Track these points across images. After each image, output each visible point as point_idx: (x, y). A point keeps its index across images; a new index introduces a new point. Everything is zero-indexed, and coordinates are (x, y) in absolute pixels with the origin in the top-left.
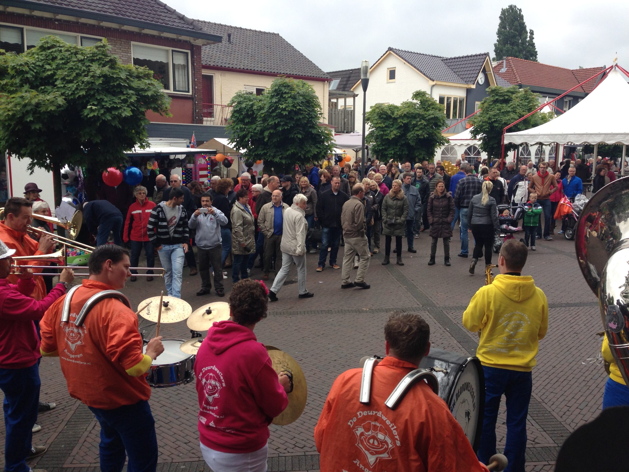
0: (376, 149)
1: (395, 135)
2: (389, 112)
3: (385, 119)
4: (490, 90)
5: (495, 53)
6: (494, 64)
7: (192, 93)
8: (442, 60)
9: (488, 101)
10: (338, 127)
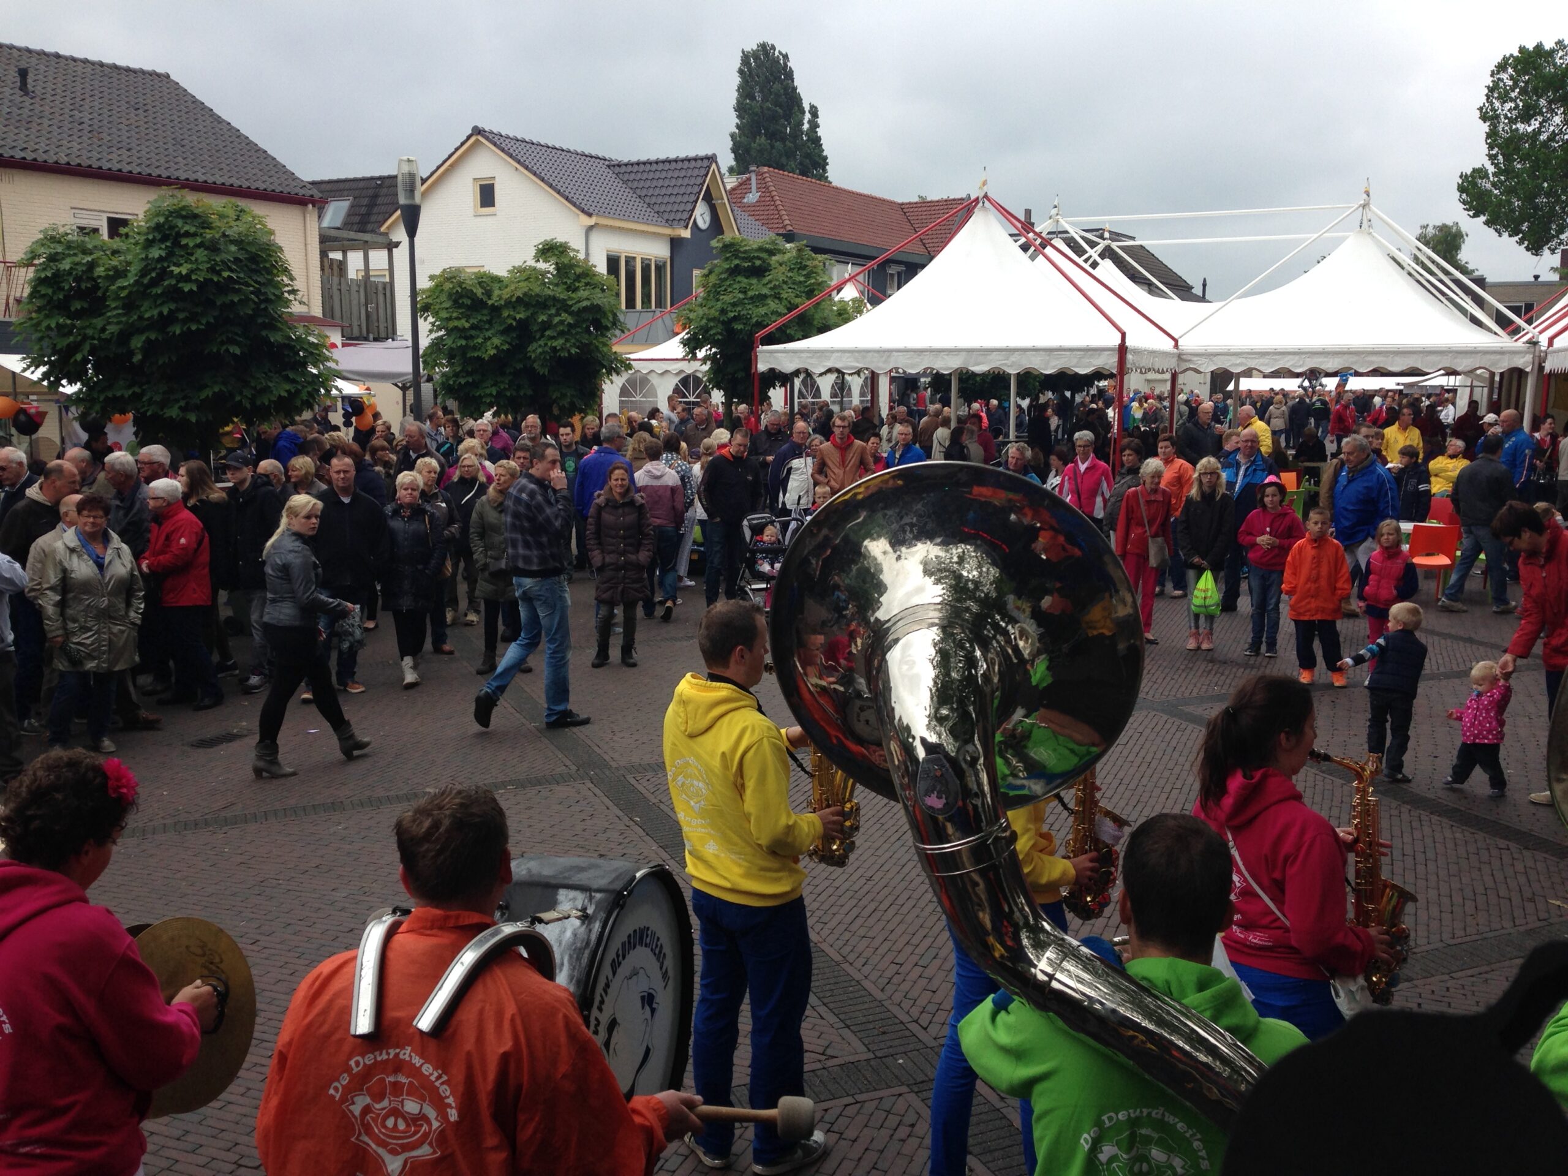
0: (451, 382)
1: (497, 347)
2: (479, 292)
3: (468, 308)
4: (720, 245)
5: (733, 155)
6: (731, 182)
8: (609, 166)
9: (717, 270)
10: (351, 325)
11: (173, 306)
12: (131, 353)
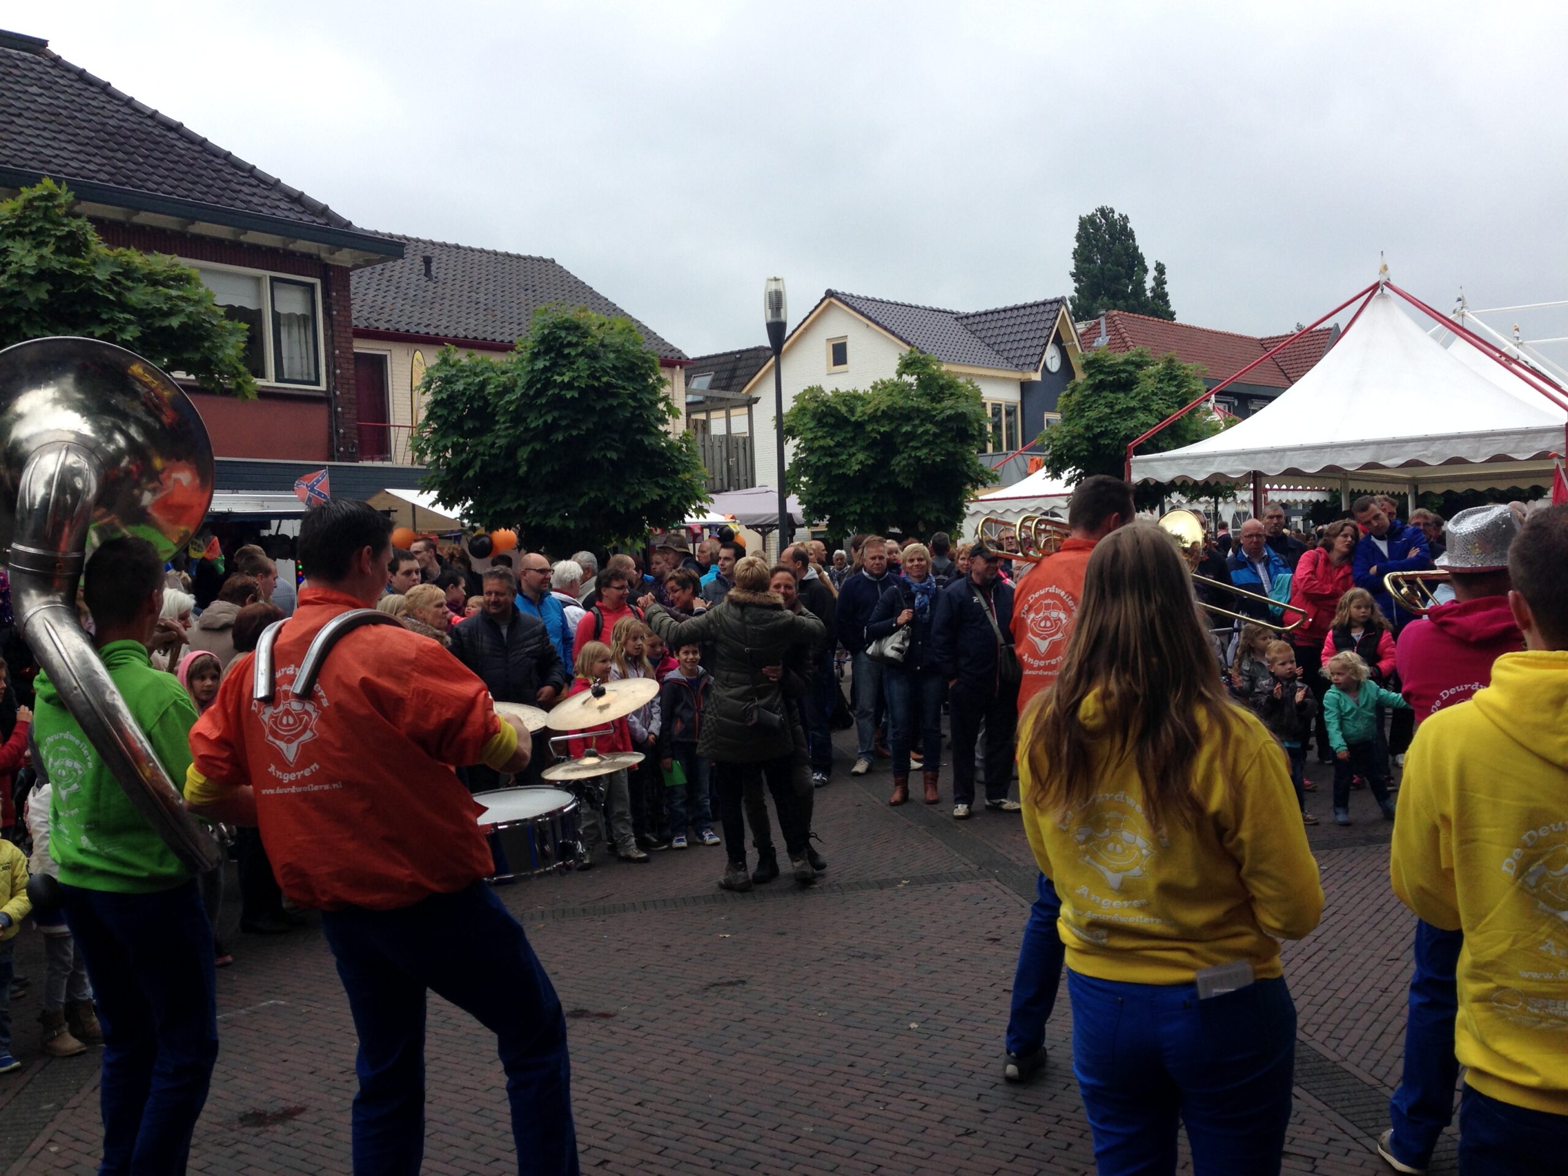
1: (861, 463)
2: (843, 410)
3: (832, 426)
6: (1080, 326)
7: (328, 386)
8: (956, 319)
10: (713, 479)
11: (556, 414)
12: (517, 466)
